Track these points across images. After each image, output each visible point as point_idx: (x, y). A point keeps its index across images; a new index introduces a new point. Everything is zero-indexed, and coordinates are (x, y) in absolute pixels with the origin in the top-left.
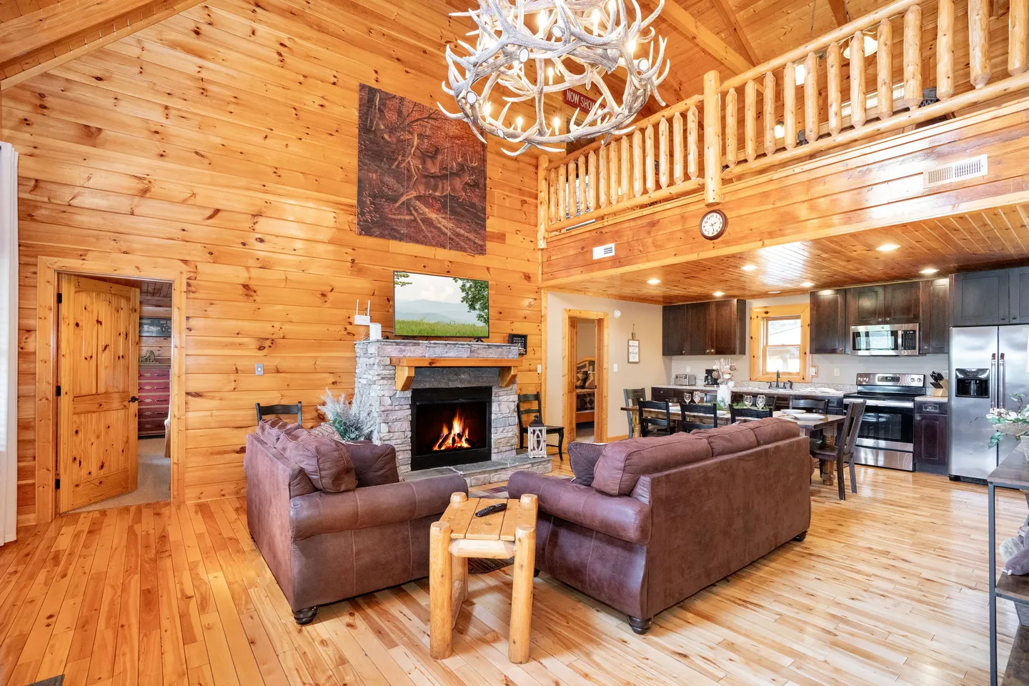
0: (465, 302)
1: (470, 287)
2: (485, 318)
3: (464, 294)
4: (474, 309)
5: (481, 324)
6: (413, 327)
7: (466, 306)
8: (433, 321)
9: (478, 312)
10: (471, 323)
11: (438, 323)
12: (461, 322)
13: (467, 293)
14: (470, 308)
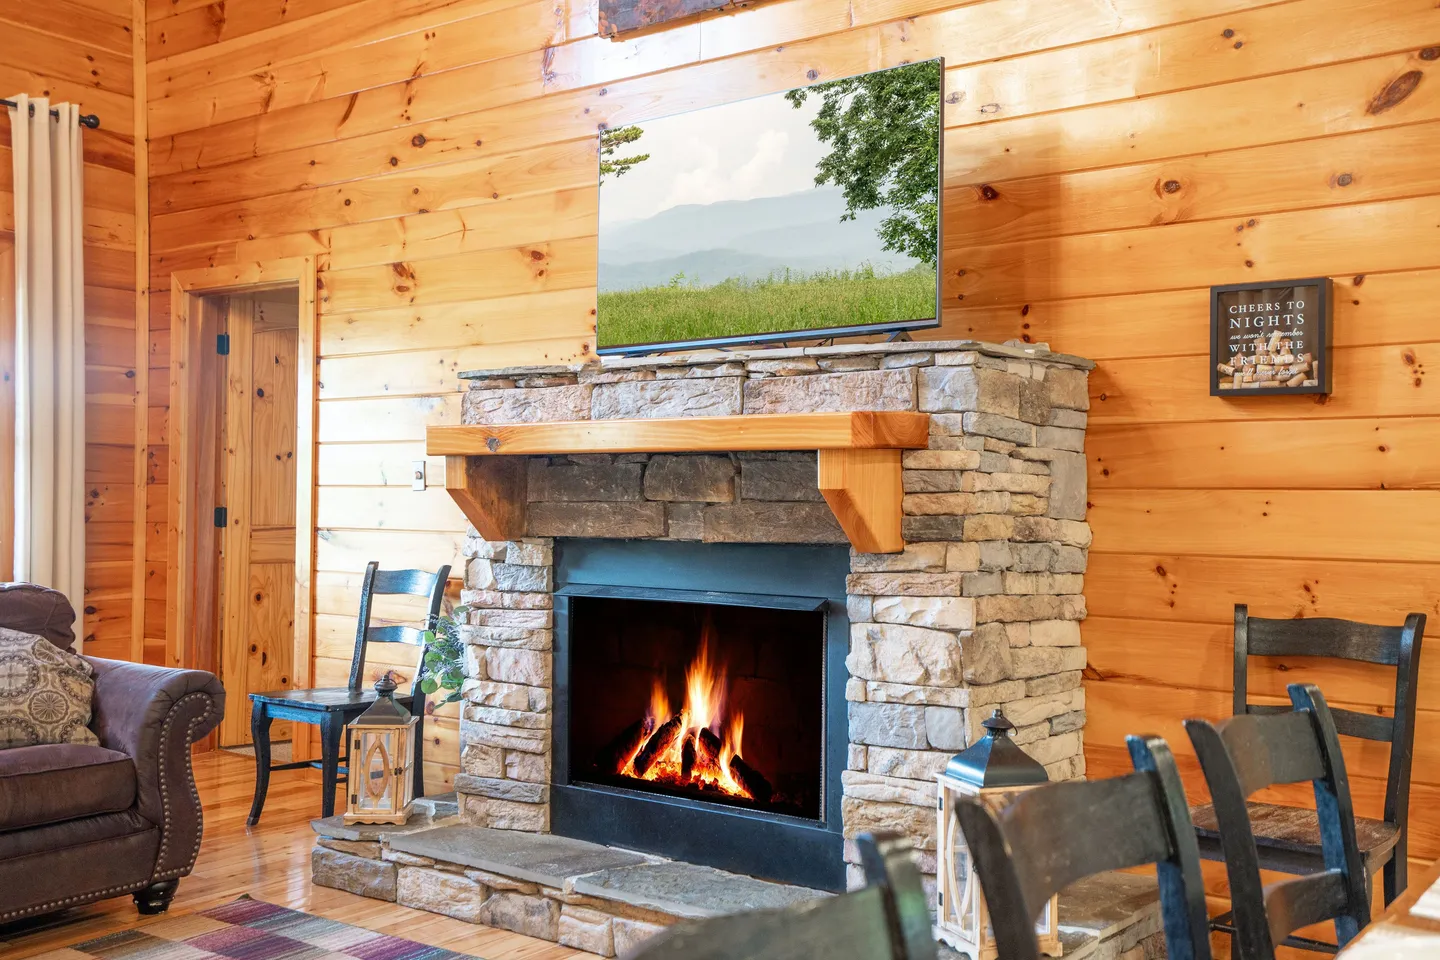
0: (832, 180)
1: (858, 108)
2: (918, 236)
3: (828, 148)
4: (872, 199)
5: (903, 263)
6: (647, 313)
7: (835, 193)
8: (708, 282)
9: (885, 212)
10: (854, 268)
11: (725, 289)
12: (810, 271)
13: (843, 140)
14: (853, 204)
